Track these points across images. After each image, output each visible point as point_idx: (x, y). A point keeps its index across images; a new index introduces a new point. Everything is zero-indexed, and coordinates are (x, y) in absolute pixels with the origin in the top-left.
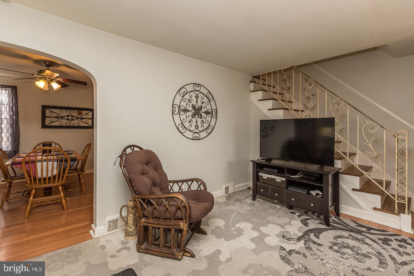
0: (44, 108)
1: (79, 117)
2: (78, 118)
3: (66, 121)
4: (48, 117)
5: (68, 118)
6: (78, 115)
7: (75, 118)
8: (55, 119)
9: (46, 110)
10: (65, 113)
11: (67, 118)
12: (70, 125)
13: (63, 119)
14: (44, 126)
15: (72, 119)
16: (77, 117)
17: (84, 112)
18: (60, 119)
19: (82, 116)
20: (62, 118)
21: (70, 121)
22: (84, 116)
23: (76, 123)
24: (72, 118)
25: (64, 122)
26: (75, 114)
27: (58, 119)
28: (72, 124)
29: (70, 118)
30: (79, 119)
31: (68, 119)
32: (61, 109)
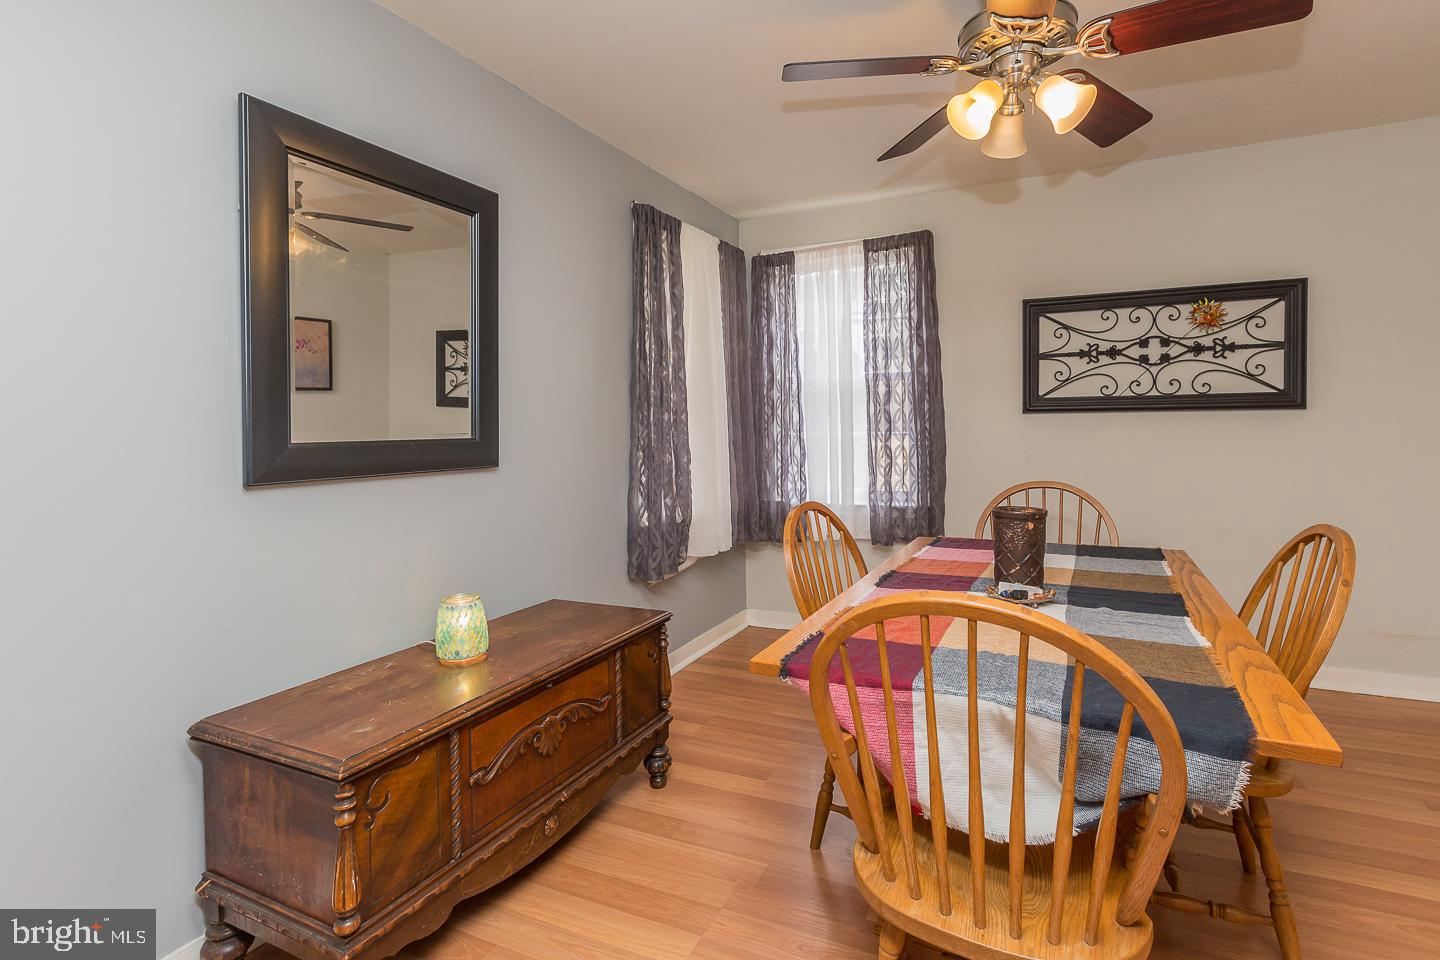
0: (1034, 310)
1: (1207, 342)
2: (1198, 349)
3: (1136, 371)
4: (1048, 356)
5: (1144, 351)
6: (1196, 332)
7: (1180, 349)
8: (1079, 365)
9: (1041, 319)
10: (1124, 327)
11: (1136, 352)
12: (1154, 393)
13: (1120, 359)
14: (1034, 402)
15: (1165, 359)
16: (1190, 343)
17: (1234, 309)
18: (1104, 359)
19: (1220, 336)
20: (1113, 353)
21: (1154, 370)
22: (1236, 335)
23: (1185, 376)
24: (1164, 350)
25: (1124, 378)
26: (1179, 323)
27: (1092, 365)
28: (1165, 388)
29: (1154, 351)
30: (1207, 355)
31: (1144, 359)
32: (1108, 308)
